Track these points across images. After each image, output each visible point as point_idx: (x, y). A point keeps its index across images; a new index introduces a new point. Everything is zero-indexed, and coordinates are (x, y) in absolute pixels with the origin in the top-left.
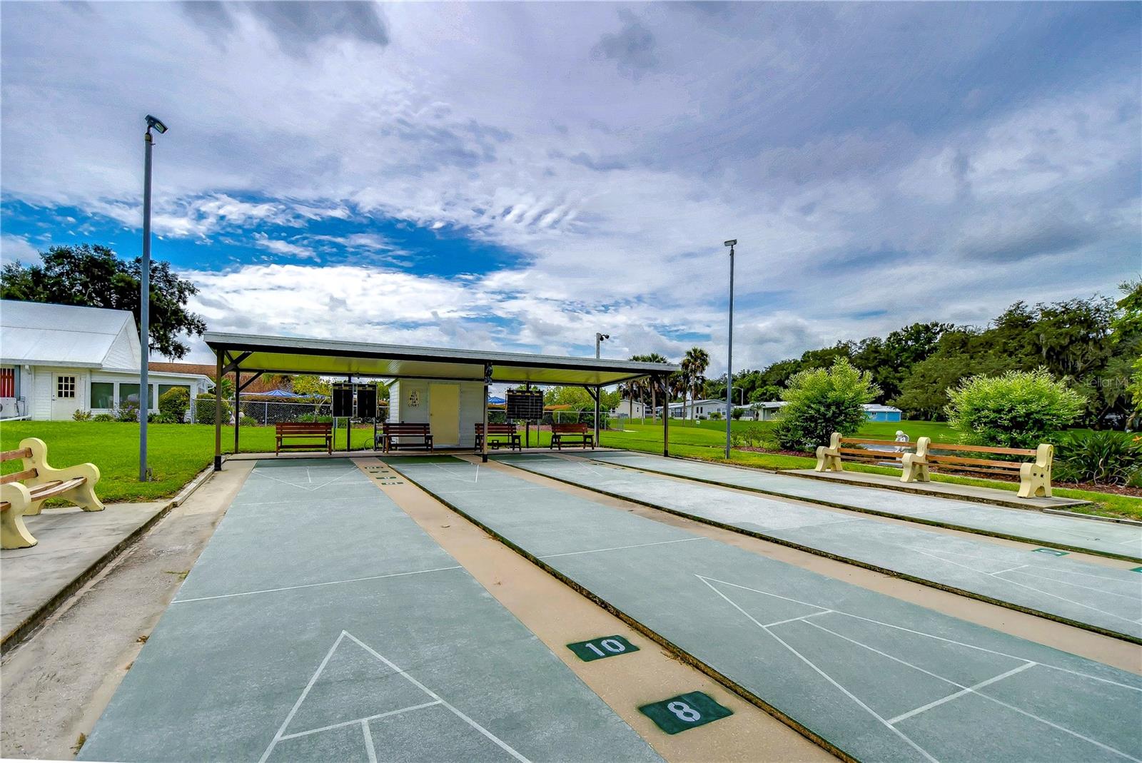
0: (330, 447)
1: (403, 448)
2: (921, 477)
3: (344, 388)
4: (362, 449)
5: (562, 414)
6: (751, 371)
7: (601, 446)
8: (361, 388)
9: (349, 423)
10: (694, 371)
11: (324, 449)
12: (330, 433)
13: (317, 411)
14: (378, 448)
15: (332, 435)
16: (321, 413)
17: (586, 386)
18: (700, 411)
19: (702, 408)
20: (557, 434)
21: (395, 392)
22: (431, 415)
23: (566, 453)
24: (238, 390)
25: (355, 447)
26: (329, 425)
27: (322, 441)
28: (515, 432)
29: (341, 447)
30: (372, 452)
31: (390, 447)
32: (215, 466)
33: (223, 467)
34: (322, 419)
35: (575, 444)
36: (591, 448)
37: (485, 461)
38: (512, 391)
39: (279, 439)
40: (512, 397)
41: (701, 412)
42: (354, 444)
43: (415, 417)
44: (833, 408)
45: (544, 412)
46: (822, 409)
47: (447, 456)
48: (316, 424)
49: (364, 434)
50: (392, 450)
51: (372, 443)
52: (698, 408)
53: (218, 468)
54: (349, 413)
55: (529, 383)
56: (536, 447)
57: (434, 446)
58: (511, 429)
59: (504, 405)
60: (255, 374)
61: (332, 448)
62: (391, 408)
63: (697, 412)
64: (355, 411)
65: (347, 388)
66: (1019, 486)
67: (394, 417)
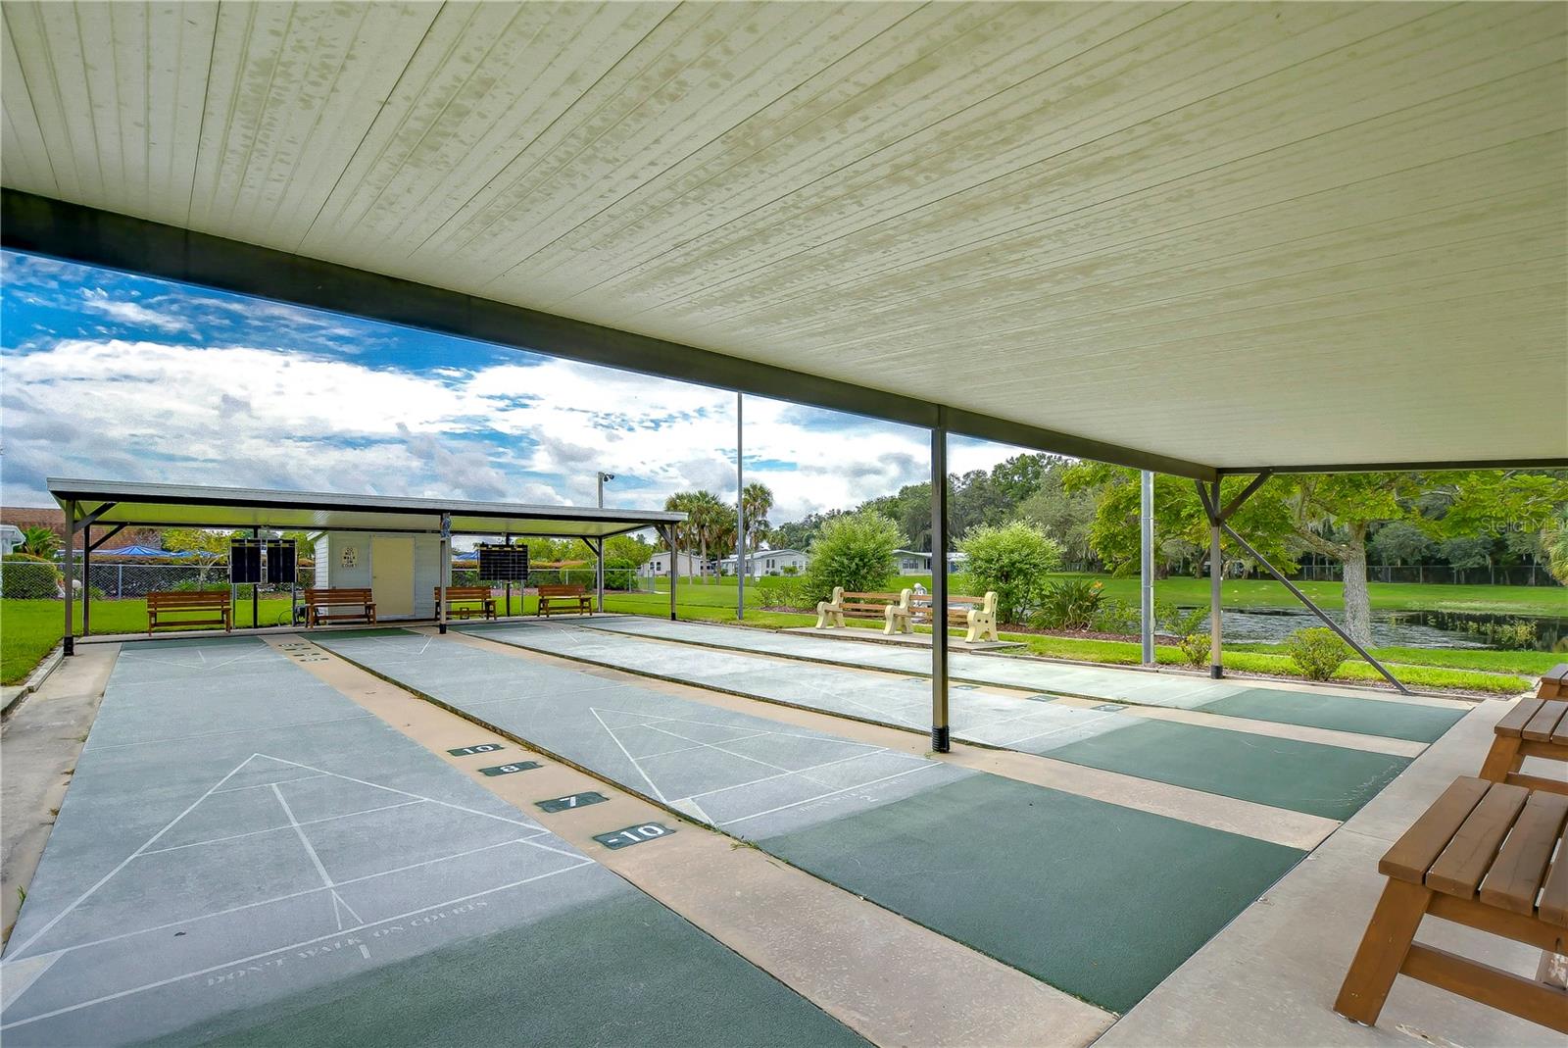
0: (228, 624)
1: (335, 621)
2: (904, 630)
3: (247, 545)
4: (276, 625)
5: (570, 573)
6: (842, 512)
7: (605, 612)
8: (272, 545)
9: (255, 589)
10: (754, 514)
11: (219, 626)
12: (228, 604)
13: (202, 577)
14: (299, 622)
15: (231, 606)
16: (209, 578)
17: (584, 537)
18: (771, 565)
19: (773, 561)
20: (545, 597)
21: (322, 548)
22: (375, 577)
23: (553, 620)
24: (88, 549)
25: (265, 623)
26: (223, 596)
27: (217, 616)
28: (490, 597)
29: (243, 624)
30: (289, 628)
31: (316, 621)
32: (65, 650)
33: (76, 649)
34: (214, 586)
35: (570, 609)
36: (588, 614)
37: (443, 631)
38: (487, 546)
39: (153, 615)
40: (486, 554)
41: (773, 567)
42: (262, 618)
43: (350, 580)
44: (857, 560)
45: (529, 570)
46: (846, 562)
47: (395, 628)
48: (202, 594)
49: (278, 606)
50: (318, 624)
51: (289, 616)
52: (768, 561)
53: (69, 651)
54: (255, 577)
55: (509, 535)
56: (520, 615)
57: (378, 618)
58: (484, 592)
59: (476, 562)
60: (116, 527)
61: (232, 625)
62: (318, 570)
63: (768, 567)
64: (264, 576)
65: (252, 545)
66: (967, 632)
67: (322, 582)
